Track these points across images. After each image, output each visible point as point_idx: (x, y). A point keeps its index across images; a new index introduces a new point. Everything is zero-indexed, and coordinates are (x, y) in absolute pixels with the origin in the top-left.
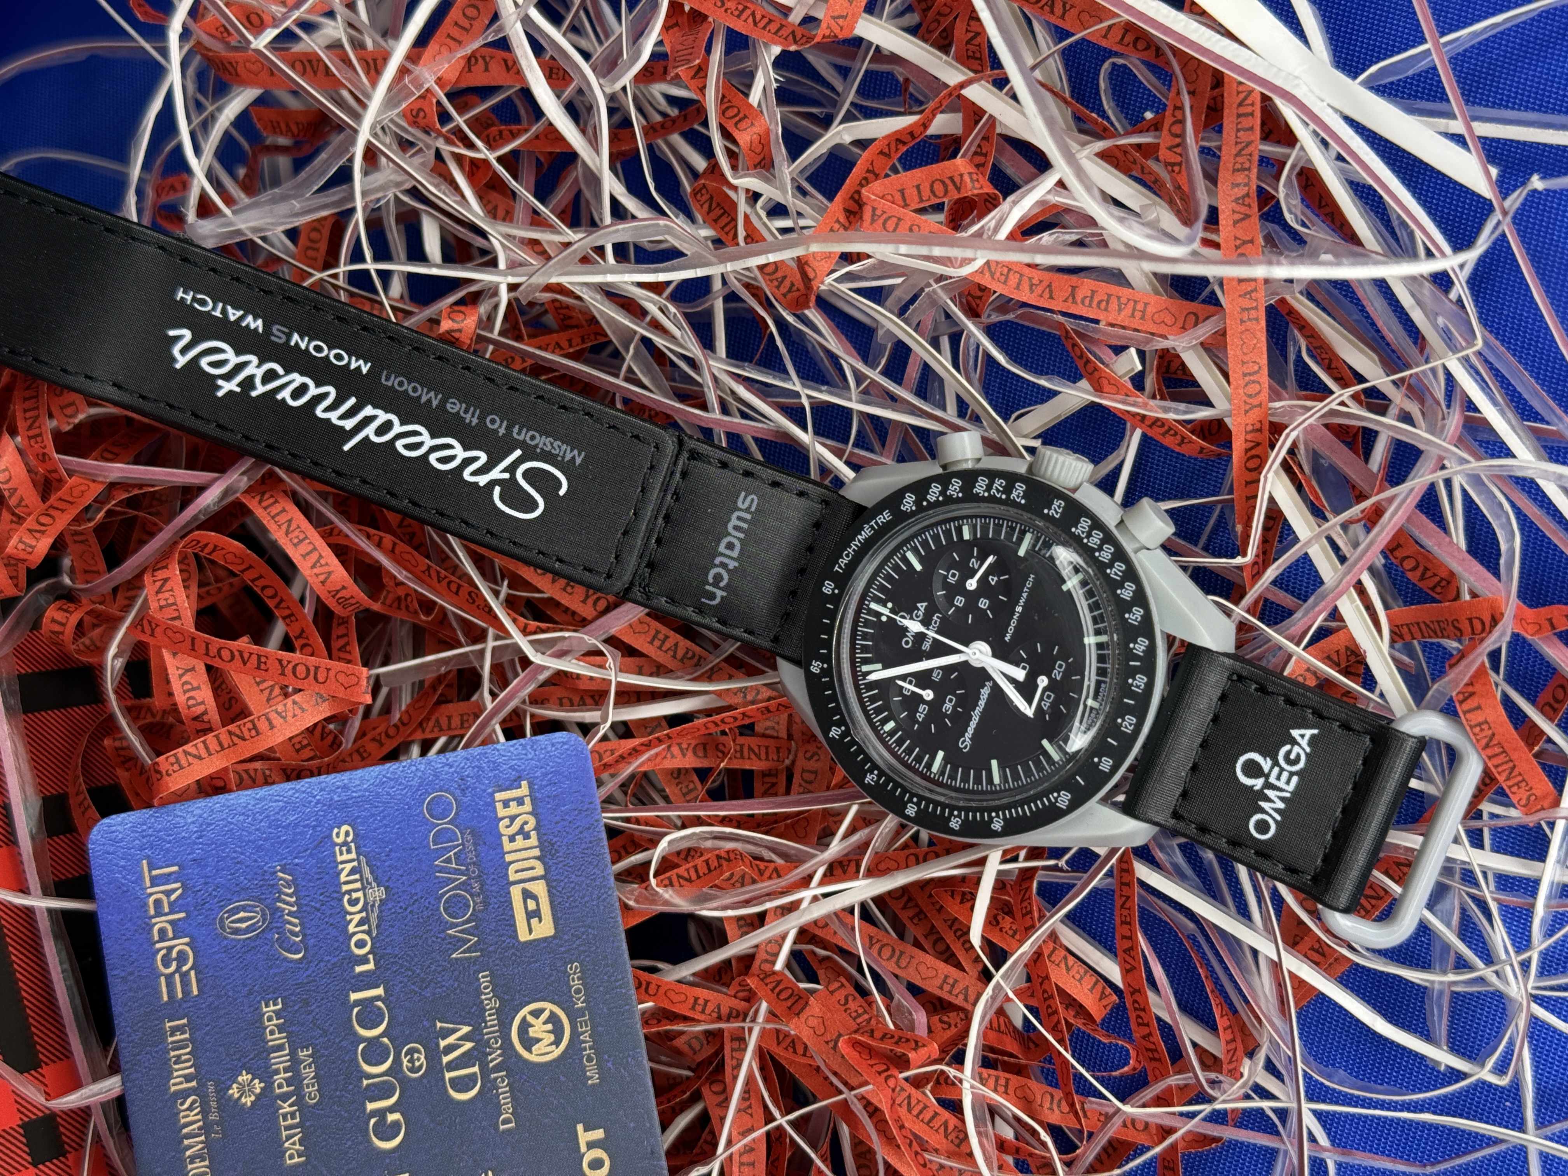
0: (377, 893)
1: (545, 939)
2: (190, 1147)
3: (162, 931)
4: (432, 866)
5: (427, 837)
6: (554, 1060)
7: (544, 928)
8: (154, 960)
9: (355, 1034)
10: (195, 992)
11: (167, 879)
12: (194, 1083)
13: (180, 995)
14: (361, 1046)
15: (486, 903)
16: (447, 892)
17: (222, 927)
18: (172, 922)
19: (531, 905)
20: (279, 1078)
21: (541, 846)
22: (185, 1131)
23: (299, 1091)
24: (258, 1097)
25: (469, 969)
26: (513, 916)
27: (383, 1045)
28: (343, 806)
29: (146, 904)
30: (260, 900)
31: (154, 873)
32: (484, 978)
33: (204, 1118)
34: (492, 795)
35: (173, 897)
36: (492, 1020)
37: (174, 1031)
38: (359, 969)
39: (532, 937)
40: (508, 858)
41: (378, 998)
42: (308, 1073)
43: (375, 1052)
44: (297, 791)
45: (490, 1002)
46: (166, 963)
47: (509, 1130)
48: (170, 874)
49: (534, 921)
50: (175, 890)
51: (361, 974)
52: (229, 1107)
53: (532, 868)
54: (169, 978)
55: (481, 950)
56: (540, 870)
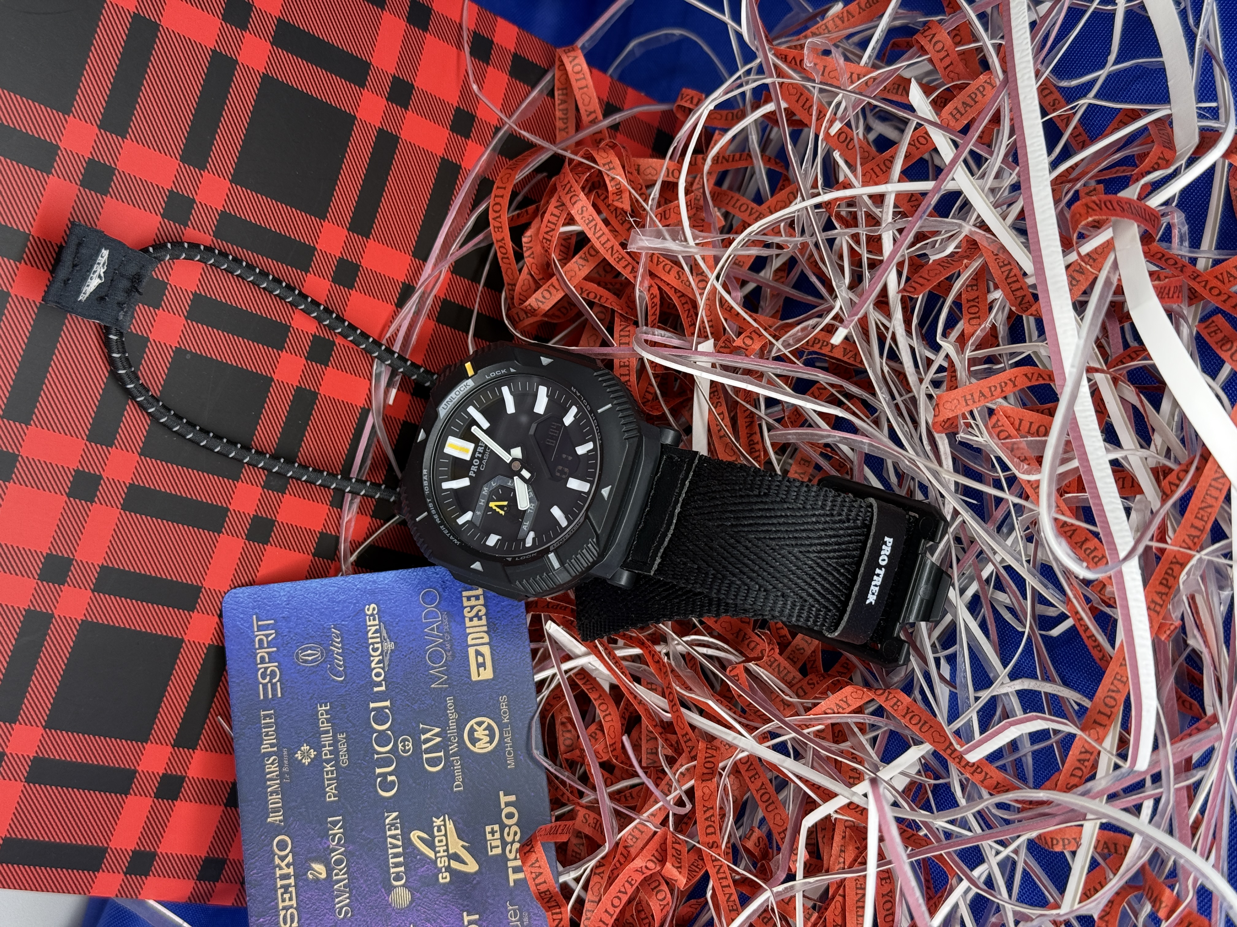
0: (390, 646)
1: (487, 681)
2: (270, 786)
3: (262, 658)
4: (423, 632)
5: (421, 614)
6: (489, 752)
7: (487, 674)
8: (257, 675)
9: (372, 727)
10: (279, 695)
11: (267, 627)
12: (275, 749)
13: (270, 696)
14: (375, 735)
15: (453, 656)
16: (430, 648)
17: (298, 659)
18: (268, 653)
19: (480, 659)
20: (326, 750)
21: (488, 625)
22: (268, 776)
23: (337, 759)
24: (312, 760)
25: (440, 695)
26: (469, 665)
27: (388, 734)
28: (373, 593)
29: (254, 641)
30: (320, 644)
31: (260, 623)
32: (450, 701)
33: (280, 770)
34: (461, 593)
35: (270, 638)
36: (453, 725)
37: (266, 716)
38: (376, 689)
39: (480, 678)
40: (468, 631)
41: (386, 707)
42: (343, 748)
43: (383, 739)
44: (346, 582)
45: (453, 716)
46: (264, 676)
47: (459, 791)
48: (269, 625)
49: (481, 669)
50: (271, 634)
51: (377, 692)
52: (295, 764)
53: (482, 638)
54: (265, 686)
55: (449, 684)
56: (486, 639)
